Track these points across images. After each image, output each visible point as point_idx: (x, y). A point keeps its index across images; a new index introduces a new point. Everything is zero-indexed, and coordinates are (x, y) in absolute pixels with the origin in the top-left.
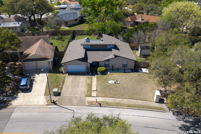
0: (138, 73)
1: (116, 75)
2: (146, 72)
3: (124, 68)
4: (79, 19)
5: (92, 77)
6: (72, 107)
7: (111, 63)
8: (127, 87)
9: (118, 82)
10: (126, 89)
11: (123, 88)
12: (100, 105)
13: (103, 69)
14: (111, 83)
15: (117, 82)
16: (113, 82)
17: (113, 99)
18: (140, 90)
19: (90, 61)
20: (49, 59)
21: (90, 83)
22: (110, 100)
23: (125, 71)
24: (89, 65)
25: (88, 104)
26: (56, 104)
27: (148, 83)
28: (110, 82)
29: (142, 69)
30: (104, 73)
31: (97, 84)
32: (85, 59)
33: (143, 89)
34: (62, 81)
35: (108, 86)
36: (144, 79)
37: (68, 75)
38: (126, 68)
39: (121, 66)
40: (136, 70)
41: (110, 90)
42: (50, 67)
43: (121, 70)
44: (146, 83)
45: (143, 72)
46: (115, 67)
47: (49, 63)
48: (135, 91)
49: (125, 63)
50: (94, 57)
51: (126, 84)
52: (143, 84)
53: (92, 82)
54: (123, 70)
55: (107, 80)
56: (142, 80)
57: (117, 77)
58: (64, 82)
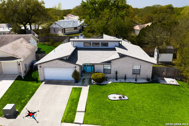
0: (160, 84)
2: (172, 83)
3: (134, 76)
4: (79, 28)
5: (81, 89)
7: (114, 67)
8: (143, 107)
9: (126, 97)
10: (142, 112)
11: (135, 109)
13: (101, 76)
14: (113, 99)
15: (124, 97)
16: (117, 97)
18: (169, 113)
20: (18, 59)
21: (75, 98)
23: (136, 80)
24: (78, 69)
27: (180, 101)
28: (111, 97)
29: (165, 79)
31: (89, 100)
33: (173, 111)
34: (30, 93)
35: (107, 104)
36: (172, 94)
37: (45, 84)
38: (138, 76)
39: (129, 73)
40: (156, 80)
41: (111, 112)
42: (20, 72)
43: (130, 79)
44: (177, 100)
45: (168, 83)
46: (120, 75)
47: (19, 64)
48: (159, 114)
49: (137, 67)
50: (87, 57)
51: (140, 102)
52: (171, 102)
53: (79, 96)
54: (134, 79)
55: (105, 93)
56: (169, 95)
57: (123, 90)
58: (33, 94)
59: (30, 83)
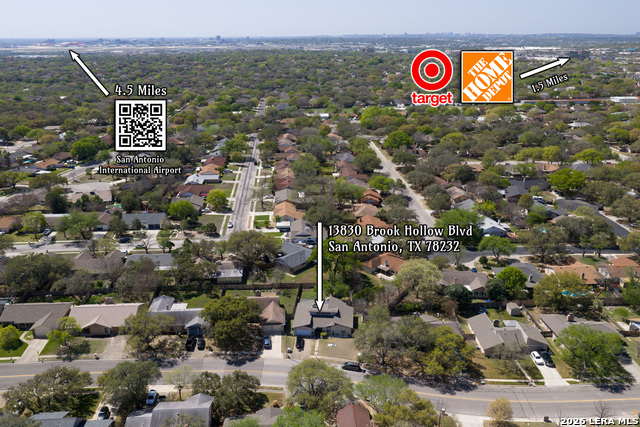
1: (335, 339)
5: (315, 341)
7: (332, 329)
8: (341, 349)
9: (335, 345)
10: (339, 351)
19: (315, 327)
20: (282, 324)
24: (313, 330)
30: (325, 337)
31: (319, 346)
32: (311, 326)
39: (340, 332)
41: (328, 351)
42: (283, 330)
46: (335, 333)
47: (282, 327)
50: (319, 323)
51: (340, 347)
53: (315, 344)
55: (327, 343)
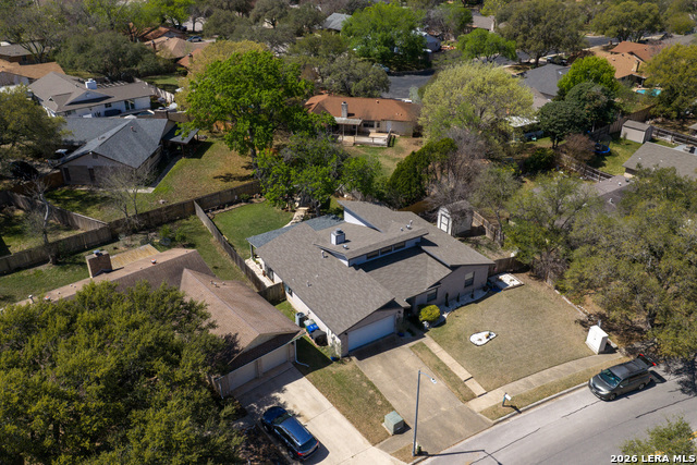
0: (503, 292)
1: (466, 316)
2: (514, 283)
3: (468, 289)
5: (423, 344)
6: (467, 444)
7: (442, 288)
8: (520, 339)
10: (525, 346)
12: (515, 408)
15: (490, 334)
16: (481, 337)
17: (521, 381)
18: (549, 336)
21: (436, 363)
22: (519, 387)
23: (472, 296)
25: (493, 419)
26: (427, 455)
28: (475, 340)
29: (500, 277)
33: (551, 330)
34: (365, 385)
35: (482, 354)
36: (529, 304)
37: (359, 359)
38: (472, 287)
39: (462, 288)
40: (494, 286)
41: (497, 362)
44: (542, 312)
45: (511, 285)
49: (469, 276)
52: (539, 318)
55: (463, 338)
57: (475, 322)
58: (372, 386)
59: (329, 368)
